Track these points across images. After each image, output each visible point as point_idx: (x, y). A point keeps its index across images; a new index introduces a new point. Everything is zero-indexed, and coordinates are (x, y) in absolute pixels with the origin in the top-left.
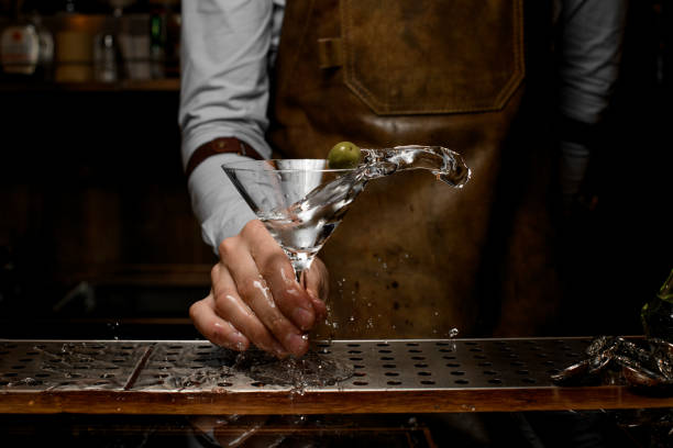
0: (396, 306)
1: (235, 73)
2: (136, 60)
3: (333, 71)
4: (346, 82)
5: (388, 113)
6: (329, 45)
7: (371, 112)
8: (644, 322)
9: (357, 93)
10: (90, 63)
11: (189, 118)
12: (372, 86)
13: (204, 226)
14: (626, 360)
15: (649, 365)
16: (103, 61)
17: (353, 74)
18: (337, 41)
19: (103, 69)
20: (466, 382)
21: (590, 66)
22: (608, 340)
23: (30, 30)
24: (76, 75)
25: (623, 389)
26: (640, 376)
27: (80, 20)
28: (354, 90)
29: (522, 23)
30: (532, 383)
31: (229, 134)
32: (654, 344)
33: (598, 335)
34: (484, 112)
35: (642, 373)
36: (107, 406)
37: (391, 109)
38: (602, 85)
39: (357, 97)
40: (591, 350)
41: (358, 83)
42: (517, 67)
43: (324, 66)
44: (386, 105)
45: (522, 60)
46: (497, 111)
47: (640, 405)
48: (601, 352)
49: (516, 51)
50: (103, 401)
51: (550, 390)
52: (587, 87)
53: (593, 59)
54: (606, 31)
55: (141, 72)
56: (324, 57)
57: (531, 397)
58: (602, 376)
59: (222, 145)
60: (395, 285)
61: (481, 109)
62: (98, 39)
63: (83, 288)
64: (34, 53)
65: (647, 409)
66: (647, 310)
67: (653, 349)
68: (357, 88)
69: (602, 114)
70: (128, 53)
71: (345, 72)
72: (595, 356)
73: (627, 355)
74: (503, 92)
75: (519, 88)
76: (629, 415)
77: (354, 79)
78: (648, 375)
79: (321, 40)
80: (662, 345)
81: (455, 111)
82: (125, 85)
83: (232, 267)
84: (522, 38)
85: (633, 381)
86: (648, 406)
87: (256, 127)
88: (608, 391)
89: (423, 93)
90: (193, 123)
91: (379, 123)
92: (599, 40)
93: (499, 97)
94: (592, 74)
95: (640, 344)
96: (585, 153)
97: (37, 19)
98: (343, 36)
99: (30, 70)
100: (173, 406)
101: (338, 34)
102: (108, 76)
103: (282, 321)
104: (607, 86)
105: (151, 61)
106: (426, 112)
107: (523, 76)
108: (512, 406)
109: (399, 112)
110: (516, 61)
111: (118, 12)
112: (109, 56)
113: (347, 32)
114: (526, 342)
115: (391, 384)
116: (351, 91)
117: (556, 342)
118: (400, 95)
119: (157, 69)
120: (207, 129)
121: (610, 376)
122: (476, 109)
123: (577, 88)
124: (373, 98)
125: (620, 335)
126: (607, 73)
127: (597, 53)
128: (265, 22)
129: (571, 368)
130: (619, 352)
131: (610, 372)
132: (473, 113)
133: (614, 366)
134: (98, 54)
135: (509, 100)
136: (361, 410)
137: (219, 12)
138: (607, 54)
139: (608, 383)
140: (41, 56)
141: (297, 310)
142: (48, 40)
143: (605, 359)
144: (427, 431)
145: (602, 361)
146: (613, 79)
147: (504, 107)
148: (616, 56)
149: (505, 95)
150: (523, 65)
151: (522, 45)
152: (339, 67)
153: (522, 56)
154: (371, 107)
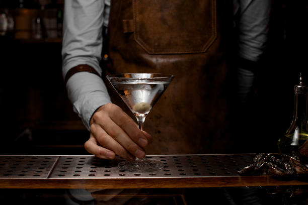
0: (160, 140)
1: (87, 35)
2: (51, 29)
4: (136, 40)
5: (153, 53)
6: (128, 22)
7: (146, 53)
8: (279, 147)
9: (140, 44)
10: (30, 31)
11: (66, 55)
13: (75, 104)
14: (271, 164)
15: (281, 166)
16: (36, 30)
17: (138, 36)
18: (131, 21)
19: (36, 33)
20: (200, 174)
21: (253, 35)
22: (263, 155)
23: (4, 16)
24: (24, 36)
25: (269, 177)
27: (26, 11)
28: (138, 43)
29: (216, 14)
30: (229, 174)
31: (84, 63)
32: (284, 157)
33: (258, 153)
35: (278, 170)
37: (155, 51)
38: (259, 44)
39: (140, 46)
40: (255, 159)
41: (141, 40)
42: (213, 33)
43: (126, 31)
44: (153, 50)
45: (215, 30)
46: (203, 53)
47: (277, 184)
48: (260, 160)
49: (213, 26)
50: (37, 183)
51: (237, 177)
52: (252, 44)
53: (255, 31)
54: (260, 19)
55: (53, 35)
56: (125, 28)
57: (228, 181)
58: (261, 171)
59: (81, 68)
60: (159, 132)
61: (196, 52)
62: (34, 20)
63: (27, 131)
64: (5, 26)
65: (280, 186)
66: (280, 142)
67: (283, 159)
68: (140, 42)
70: (47, 26)
71: (135, 35)
72: (257, 162)
73: (272, 162)
74: (206, 44)
75: (214, 42)
76: (272, 189)
77: (139, 38)
78: (281, 171)
79: (124, 20)
80: (287, 157)
81: (184, 53)
84: (215, 21)
85: (274, 173)
86: (281, 185)
87: (96, 59)
88: (263, 177)
90: (68, 57)
92: (257, 23)
93: (204, 46)
94: (254, 38)
95: (277, 157)
96: (252, 74)
97: (6, 11)
98: (134, 19)
99: (3, 34)
100: (69, 185)
102: (39, 36)
104: (262, 44)
105: (57, 29)
107: (216, 37)
108: (220, 185)
109: (159, 53)
110: (213, 31)
111: (43, 8)
112: (39, 27)
113: (136, 17)
114: (227, 156)
115: (166, 175)
116: (137, 43)
118: (159, 45)
120: (74, 60)
121: (263, 171)
122: (193, 52)
124: (147, 46)
125: (269, 153)
126: (262, 38)
127: (256, 29)
128: (101, 12)
129: (247, 168)
130: (268, 160)
131: (264, 169)
132: (192, 54)
133: (266, 167)
134: (34, 27)
135: (208, 49)
136: (153, 187)
137: (80, 7)
138: (261, 29)
139: (263, 174)
140: (8, 27)
142: (11, 20)
143: (262, 164)
144: (182, 196)
145: (260, 164)
146: (264, 41)
147: (206, 51)
148: (265, 30)
149: (207, 46)
150: (216, 32)
151: (215, 23)
152: (132, 33)
153: (216, 28)
154: (147, 51)
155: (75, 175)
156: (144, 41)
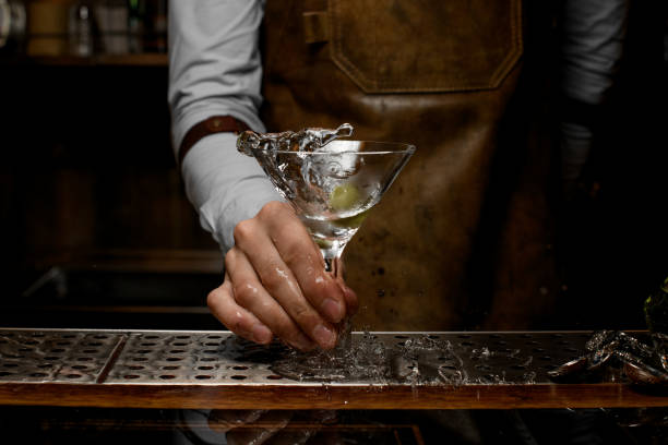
0: (381, 295)
2: (113, 33)
3: (318, 46)
4: (333, 58)
5: (376, 90)
6: (315, 19)
7: (359, 89)
9: (344, 69)
10: (64, 36)
11: (180, 95)
12: (360, 62)
14: (627, 355)
16: (78, 34)
17: (340, 49)
18: (323, 15)
19: (79, 42)
21: (593, 43)
22: (609, 335)
24: (50, 48)
25: (623, 386)
26: (642, 373)
28: (340, 66)
31: (224, 113)
34: (478, 91)
35: (645, 370)
36: (78, 399)
37: (380, 87)
38: (606, 64)
39: (344, 73)
40: (590, 345)
41: (345, 59)
42: (514, 44)
43: (310, 41)
44: (375, 83)
45: (520, 36)
46: (492, 90)
47: (642, 404)
50: (73, 394)
51: (547, 386)
52: (590, 65)
53: (599, 35)
54: (610, 6)
55: (117, 46)
56: (309, 32)
57: (526, 393)
58: (602, 372)
59: (217, 124)
60: (381, 271)
62: (73, 10)
63: (55, 273)
64: (5, 24)
65: (649, 409)
66: (650, 304)
67: (656, 344)
68: (344, 64)
69: (606, 93)
70: (104, 26)
71: (331, 48)
72: (594, 351)
73: (630, 350)
74: (499, 68)
75: (516, 66)
76: (630, 414)
77: (341, 55)
78: (650, 372)
79: (306, 14)
81: (447, 89)
82: (102, 59)
83: (250, 253)
86: (651, 405)
87: (250, 104)
88: (607, 388)
89: (413, 70)
90: (184, 101)
91: (367, 101)
92: (603, 15)
93: (495, 75)
94: (595, 51)
95: (642, 338)
96: (588, 135)
98: (330, 9)
99: (1, 43)
100: (148, 399)
101: (324, 7)
102: (84, 50)
103: (309, 313)
104: (611, 64)
105: (128, 34)
106: (416, 90)
107: (520, 53)
108: (506, 403)
109: (389, 91)
110: (514, 38)
112: (85, 28)
113: (334, 5)
114: (523, 336)
116: (337, 67)
117: (553, 336)
118: (388, 73)
119: (135, 43)
120: (200, 107)
121: (610, 373)
122: (469, 88)
123: (579, 66)
124: (361, 74)
125: (622, 330)
126: (612, 51)
127: (601, 29)
129: (569, 364)
131: (611, 368)
134: (73, 27)
135: (504, 80)
138: (611, 30)
139: (608, 380)
140: (12, 28)
141: (326, 301)
142: (20, 11)
144: (415, 428)
145: (602, 356)
146: (616, 56)
147: (499, 86)
148: (620, 31)
149: (501, 73)
150: (520, 41)
151: (520, 20)
152: (325, 43)
153: (520, 32)
154: (359, 84)
155: (164, 377)
156: (353, 62)
